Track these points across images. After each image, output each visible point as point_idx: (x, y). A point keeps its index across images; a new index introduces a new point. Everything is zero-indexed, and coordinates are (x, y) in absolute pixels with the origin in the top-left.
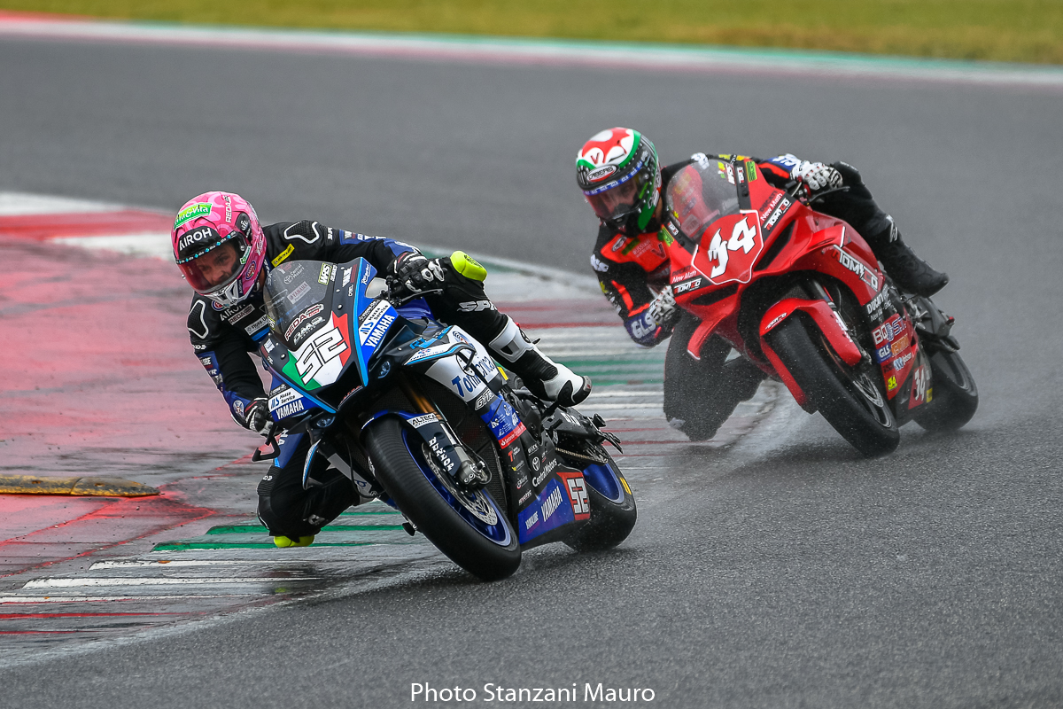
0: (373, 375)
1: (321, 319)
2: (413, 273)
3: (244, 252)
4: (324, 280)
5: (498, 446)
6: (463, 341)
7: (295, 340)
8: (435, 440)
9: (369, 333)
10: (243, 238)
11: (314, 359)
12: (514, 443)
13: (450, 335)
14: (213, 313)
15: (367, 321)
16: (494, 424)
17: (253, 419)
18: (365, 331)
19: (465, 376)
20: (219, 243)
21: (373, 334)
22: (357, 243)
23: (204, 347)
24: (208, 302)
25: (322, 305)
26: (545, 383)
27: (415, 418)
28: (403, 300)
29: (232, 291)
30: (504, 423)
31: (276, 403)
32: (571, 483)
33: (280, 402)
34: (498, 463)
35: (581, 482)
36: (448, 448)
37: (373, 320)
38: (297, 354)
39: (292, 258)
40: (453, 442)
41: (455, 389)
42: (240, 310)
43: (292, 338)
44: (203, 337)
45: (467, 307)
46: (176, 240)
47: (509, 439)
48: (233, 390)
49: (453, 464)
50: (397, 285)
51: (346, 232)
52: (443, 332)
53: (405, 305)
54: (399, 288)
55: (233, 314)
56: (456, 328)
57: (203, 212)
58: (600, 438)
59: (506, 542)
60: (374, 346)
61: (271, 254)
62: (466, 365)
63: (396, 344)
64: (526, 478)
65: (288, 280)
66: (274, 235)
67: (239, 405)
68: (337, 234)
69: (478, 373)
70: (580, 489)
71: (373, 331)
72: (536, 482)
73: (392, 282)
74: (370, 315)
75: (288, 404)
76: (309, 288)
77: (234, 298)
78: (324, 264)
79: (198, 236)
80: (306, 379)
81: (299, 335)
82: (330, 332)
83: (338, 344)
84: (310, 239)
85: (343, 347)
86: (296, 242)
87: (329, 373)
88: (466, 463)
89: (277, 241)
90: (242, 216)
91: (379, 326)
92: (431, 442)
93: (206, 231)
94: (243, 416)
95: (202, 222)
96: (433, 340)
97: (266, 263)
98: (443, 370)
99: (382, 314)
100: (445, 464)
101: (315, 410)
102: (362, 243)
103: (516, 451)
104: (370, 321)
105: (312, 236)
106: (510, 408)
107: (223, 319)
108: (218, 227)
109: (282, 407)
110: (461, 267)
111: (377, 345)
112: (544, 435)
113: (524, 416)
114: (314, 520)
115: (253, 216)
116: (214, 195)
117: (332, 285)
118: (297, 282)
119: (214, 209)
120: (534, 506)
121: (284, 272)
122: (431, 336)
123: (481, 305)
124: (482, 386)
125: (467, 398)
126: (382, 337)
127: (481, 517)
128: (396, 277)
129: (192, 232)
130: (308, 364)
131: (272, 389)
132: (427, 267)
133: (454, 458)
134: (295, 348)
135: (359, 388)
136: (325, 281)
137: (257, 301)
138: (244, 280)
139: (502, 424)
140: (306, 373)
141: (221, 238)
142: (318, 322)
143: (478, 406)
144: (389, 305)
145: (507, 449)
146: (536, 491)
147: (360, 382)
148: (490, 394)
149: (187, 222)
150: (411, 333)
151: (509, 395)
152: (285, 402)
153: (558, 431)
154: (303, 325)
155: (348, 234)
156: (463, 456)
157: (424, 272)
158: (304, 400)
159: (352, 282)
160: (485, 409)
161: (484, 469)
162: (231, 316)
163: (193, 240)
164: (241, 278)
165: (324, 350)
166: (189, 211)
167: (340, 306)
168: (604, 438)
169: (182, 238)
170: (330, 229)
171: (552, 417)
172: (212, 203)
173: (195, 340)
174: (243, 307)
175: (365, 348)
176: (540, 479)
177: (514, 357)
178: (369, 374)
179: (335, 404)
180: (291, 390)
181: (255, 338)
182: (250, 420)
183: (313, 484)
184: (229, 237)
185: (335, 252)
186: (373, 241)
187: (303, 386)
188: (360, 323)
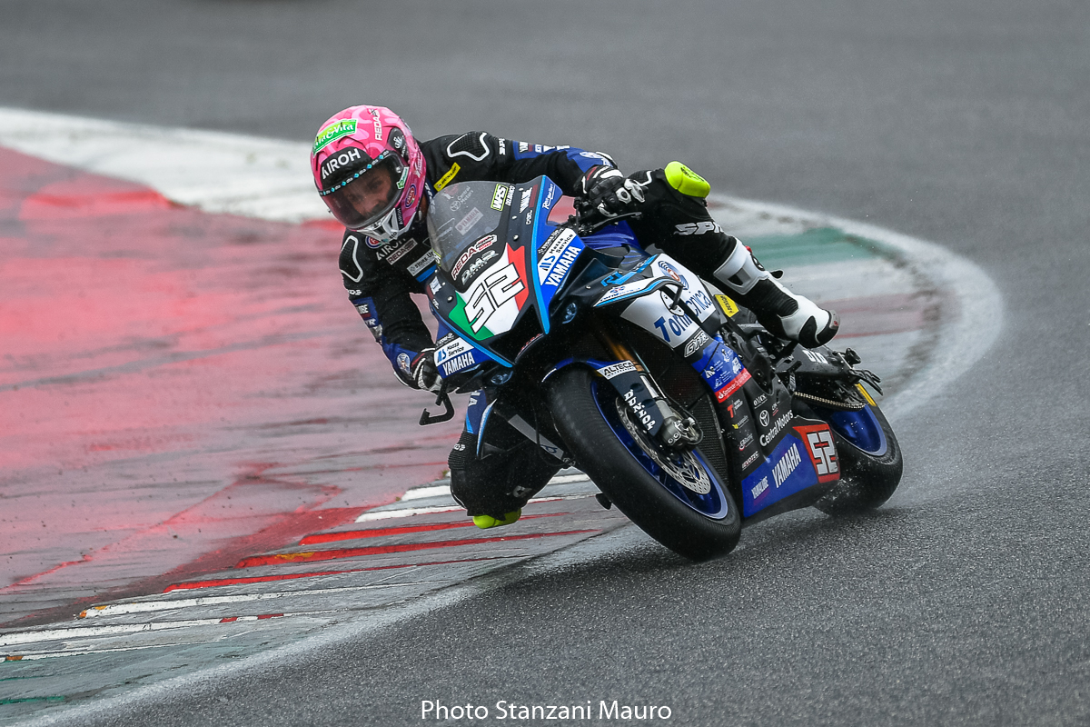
0: (556, 318)
1: (493, 253)
2: (606, 195)
3: (401, 174)
4: (498, 204)
5: (714, 399)
6: (672, 273)
7: (463, 280)
8: (631, 393)
9: (549, 269)
10: (398, 157)
11: (485, 303)
12: (735, 395)
13: (655, 266)
14: (367, 252)
15: (548, 255)
16: (709, 374)
17: (421, 374)
18: (545, 267)
19: (671, 316)
20: (370, 166)
21: (555, 270)
22: (535, 156)
23: (359, 292)
24: (362, 238)
25: (495, 237)
26: (784, 319)
27: (607, 368)
28: (595, 226)
29: (390, 222)
30: (721, 372)
31: (443, 355)
32: (812, 438)
33: (447, 354)
34: (716, 419)
35: (826, 436)
36: (648, 403)
37: (555, 254)
38: (465, 296)
39: (458, 179)
40: (654, 395)
41: (658, 333)
42: (400, 246)
43: (459, 277)
44: (357, 280)
45: (685, 229)
46: (318, 166)
47: (729, 390)
48: (396, 342)
49: (653, 422)
50: (588, 208)
51: (521, 144)
52: (646, 262)
53: (596, 232)
54: (591, 212)
55: (392, 252)
56: (664, 257)
57: (345, 131)
58: (854, 378)
59: (721, 514)
60: (556, 285)
61: (433, 175)
62: (672, 302)
63: (585, 281)
64: (751, 436)
65: (456, 206)
66: (436, 153)
67: (404, 360)
68: (511, 147)
69: (688, 312)
70: (826, 444)
71: (554, 267)
72: (764, 440)
73: (581, 205)
74: (552, 247)
75: (456, 357)
76: (480, 215)
77: (393, 231)
78: (498, 185)
79: (343, 160)
80: (476, 327)
81: (468, 272)
82: (504, 269)
83: (514, 283)
84: (479, 156)
85: (519, 287)
86: (463, 161)
87: (503, 320)
88: (670, 420)
89: (439, 161)
90: (393, 132)
91: (562, 261)
92: (627, 395)
93: (353, 152)
94: (408, 372)
95: (347, 143)
96: (631, 274)
97: (427, 188)
98: (643, 311)
99: (566, 246)
100: (644, 422)
101: (488, 365)
102: (541, 156)
103: (738, 404)
104: (551, 255)
105: (480, 151)
106: (730, 352)
107: (379, 259)
108: (367, 147)
109: (449, 360)
110: (676, 182)
111: (560, 284)
112: (777, 383)
113: (749, 361)
114: (520, 492)
115: (406, 131)
116: (358, 110)
117: (508, 211)
118: (465, 209)
119: (360, 126)
120: (762, 469)
121: (449, 197)
122: (630, 268)
123: (702, 227)
124: (693, 327)
125: (675, 342)
126: (566, 274)
127: (688, 484)
128: (586, 197)
129: (336, 156)
130: (478, 308)
131: (438, 339)
132: (623, 186)
133: (656, 415)
134: (464, 289)
135: (539, 336)
136: (499, 206)
137: (419, 235)
138: (403, 208)
139: (718, 374)
140: (476, 319)
141: (372, 160)
142: (490, 256)
143: (688, 353)
144: (575, 235)
145: (726, 403)
146: (765, 451)
147: (540, 330)
148: (704, 336)
149: (328, 144)
150: (603, 266)
151: (730, 336)
152: (453, 354)
153: (797, 375)
154: (473, 261)
155: (524, 146)
156: (666, 411)
157: (620, 191)
158: (475, 353)
159: (532, 207)
160: (696, 355)
161: (694, 426)
162: (389, 254)
163: (339, 164)
164: (400, 206)
165: (496, 291)
166: (330, 130)
167: (516, 237)
168: (858, 378)
169: (324, 164)
170: (501, 141)
171: (791, 358)
172: (357, 120)
173: (349, 284)
174: (404, 243)
175: (545, 288)
176: (769, 437)
177: (744, 288)
178: (551, 320)
179: (511, 357)
180: (459, 340)
181: (420, 279)
182: (417, 376)
183: (491, 452)
184: (382, 157)
185: (510, 169)
186: (554, 153)
187: (472, 335)
188: (540, 257)
